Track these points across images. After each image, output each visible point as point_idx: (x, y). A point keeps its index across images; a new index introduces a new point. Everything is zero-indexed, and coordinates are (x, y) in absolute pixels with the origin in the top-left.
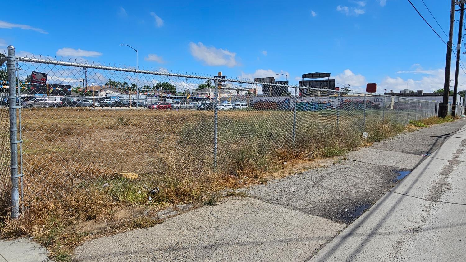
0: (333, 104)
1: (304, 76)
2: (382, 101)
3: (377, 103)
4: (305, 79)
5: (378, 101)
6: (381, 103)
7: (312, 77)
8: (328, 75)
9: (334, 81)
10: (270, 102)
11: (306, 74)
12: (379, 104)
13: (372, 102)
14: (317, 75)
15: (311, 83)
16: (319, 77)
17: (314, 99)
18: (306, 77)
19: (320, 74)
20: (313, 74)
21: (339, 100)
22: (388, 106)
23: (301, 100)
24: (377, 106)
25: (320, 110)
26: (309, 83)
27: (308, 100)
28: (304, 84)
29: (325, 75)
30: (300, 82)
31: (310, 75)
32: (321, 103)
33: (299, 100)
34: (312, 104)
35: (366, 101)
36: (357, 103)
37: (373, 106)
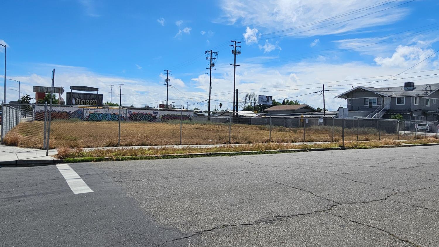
0: (124, 116)
1: (72, 88)
2: (158, 114)
3: (154, 115)
4: (74, 91)
5: (156, 114)
6: (157, 115)
7: (81, 90)
8: (97, 90)
9: (102, 95)
10: (59, 112)
11: (74, 87)
12: (156, 116)
13: (151, 115)
14: (85, 89)
15: (80, 95)
16: (88, 91)
17: (107, 111)
18: (74, 89)
19: (88, 88)
20: (81, 87)
21: (129, 112)
22: (162, 117)
23: (95, 111)
24: (155, 117)
25: (113, 120)
26: (77, 95)
27: (101, 111)
28: (72, 95)
29: (94, 89)
30: (68, 93)
31: (78, 88)
32: (114, 114)
33: (92, 111)
34: (106, 115)
35: (148, 113)
36: (142, 115)
37: (153, 117)
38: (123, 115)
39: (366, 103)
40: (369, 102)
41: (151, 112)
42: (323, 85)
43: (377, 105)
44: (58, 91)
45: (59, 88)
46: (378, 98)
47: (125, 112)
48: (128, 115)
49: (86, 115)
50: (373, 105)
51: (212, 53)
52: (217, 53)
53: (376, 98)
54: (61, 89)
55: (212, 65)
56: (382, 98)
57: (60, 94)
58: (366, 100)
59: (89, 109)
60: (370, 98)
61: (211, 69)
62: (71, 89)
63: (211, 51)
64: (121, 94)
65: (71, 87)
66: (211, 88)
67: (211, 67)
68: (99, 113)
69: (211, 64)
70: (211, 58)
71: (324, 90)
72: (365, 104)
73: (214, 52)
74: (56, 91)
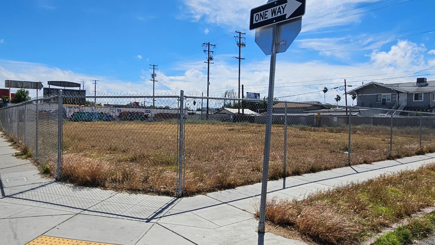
0: (113, 115)
1: (50, 83)
2: (150, 112)
3: (146, 114)
4: (52, 87)
5: (147, 113)
6: (149, 114)
8: (79, 85)
9: (85, 91)
11: (52, 82)
12: (148, 114)
13: (143, 113)
14: (66, 84)
16: (69, 86)
17: (94, 109)
18: (52, 85)
19: (69, 83)
20: (61, 82)
21: (118, 111)
22: (154, 116)
23: (80, 110)
24: (146, 116)
25: (100, 119)
26: (56, 91)
27: (87, 109)
28: (50, 92)
29: (75, 85)
30: (45, 89)
31: (57, 83)
32: (101, 113)
33: (77, 110)
34: (92, 114)
35: (139, 112)
36: (132, 113)
37: (145, 116)
38: (111, 114)
39: (379, 100)
40: (382, 98)
41: (143, 110)
42: (345, 80)
43: (392, 101)
44: (36, 86)
45: (37, 82)
46: (392, 94)
47: (114, 111)
48: (118, 114)
49: (69, 115)
50: (387, 102)
51: (210, 45)
52: (215, 45)
53: (390, 94)
54: (39, 84)
55: (210, 59)
56: (397, 94)
57: (39, 90)
58: (379, 97)
59: (73, 108)
60: (383, 94)
61: (209, 63)
62: (48, 84)
63: (209, 43)
64: (95, 91)
65: (48, 82)
66: (209, 84)
67: (208, 61)
68: (84, 111)
69: (209, 57)
70: (209, 51)
71: (345, 86)
72: (377, 101)
73: (211, 45)
74: (33, 86)
